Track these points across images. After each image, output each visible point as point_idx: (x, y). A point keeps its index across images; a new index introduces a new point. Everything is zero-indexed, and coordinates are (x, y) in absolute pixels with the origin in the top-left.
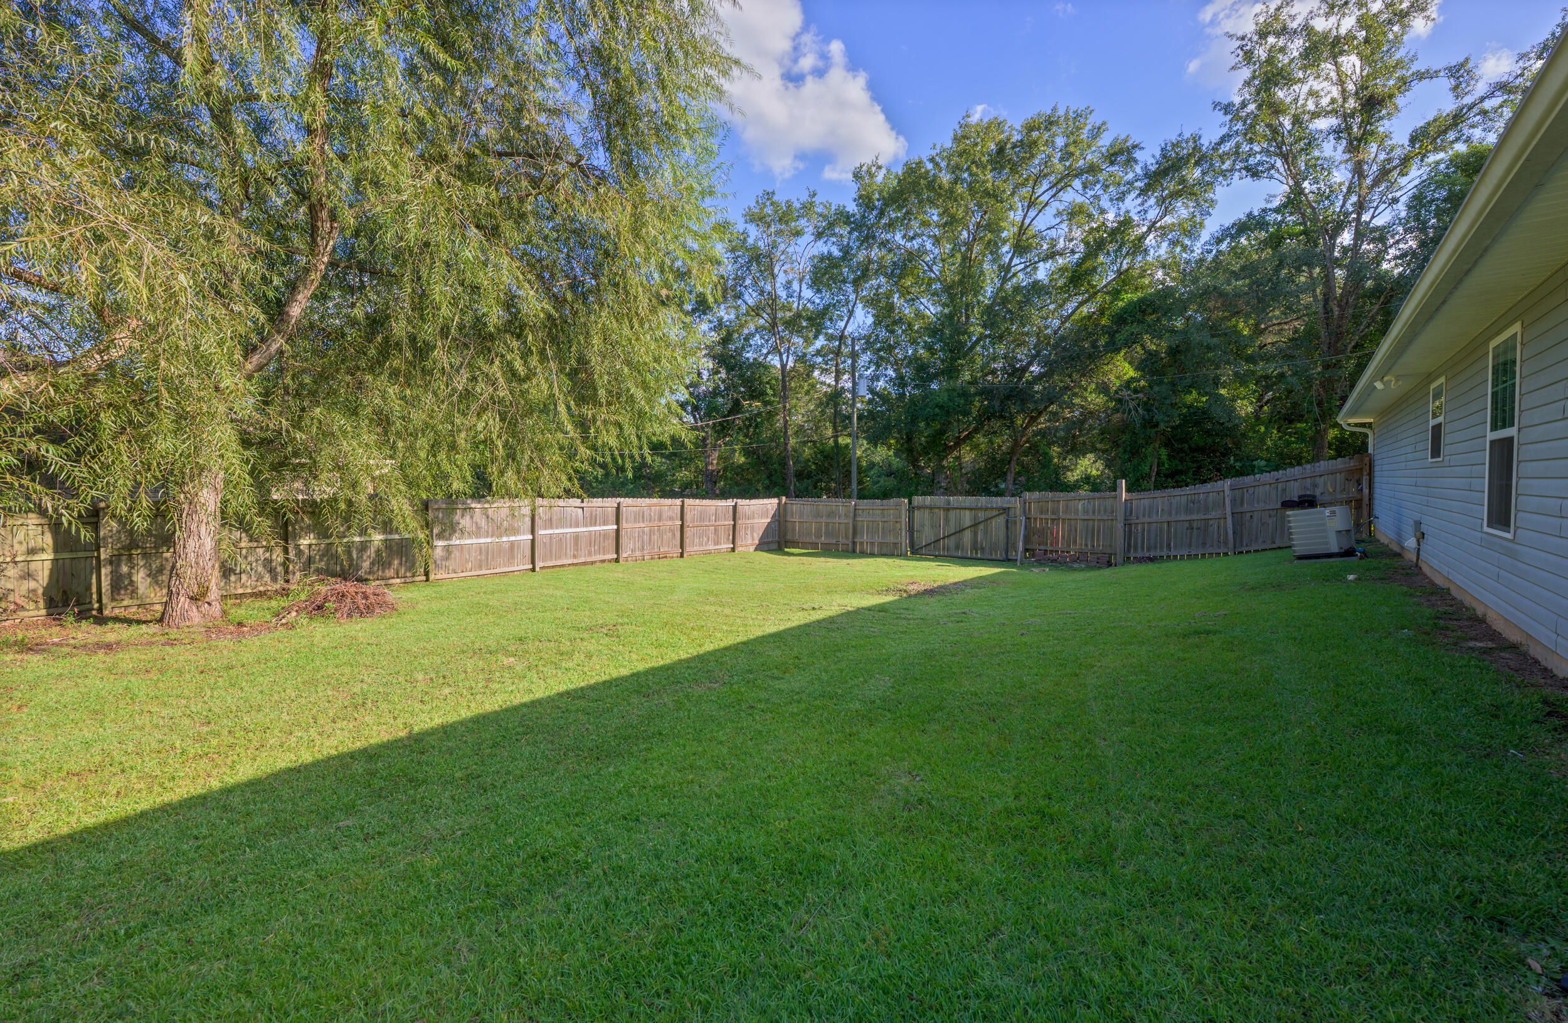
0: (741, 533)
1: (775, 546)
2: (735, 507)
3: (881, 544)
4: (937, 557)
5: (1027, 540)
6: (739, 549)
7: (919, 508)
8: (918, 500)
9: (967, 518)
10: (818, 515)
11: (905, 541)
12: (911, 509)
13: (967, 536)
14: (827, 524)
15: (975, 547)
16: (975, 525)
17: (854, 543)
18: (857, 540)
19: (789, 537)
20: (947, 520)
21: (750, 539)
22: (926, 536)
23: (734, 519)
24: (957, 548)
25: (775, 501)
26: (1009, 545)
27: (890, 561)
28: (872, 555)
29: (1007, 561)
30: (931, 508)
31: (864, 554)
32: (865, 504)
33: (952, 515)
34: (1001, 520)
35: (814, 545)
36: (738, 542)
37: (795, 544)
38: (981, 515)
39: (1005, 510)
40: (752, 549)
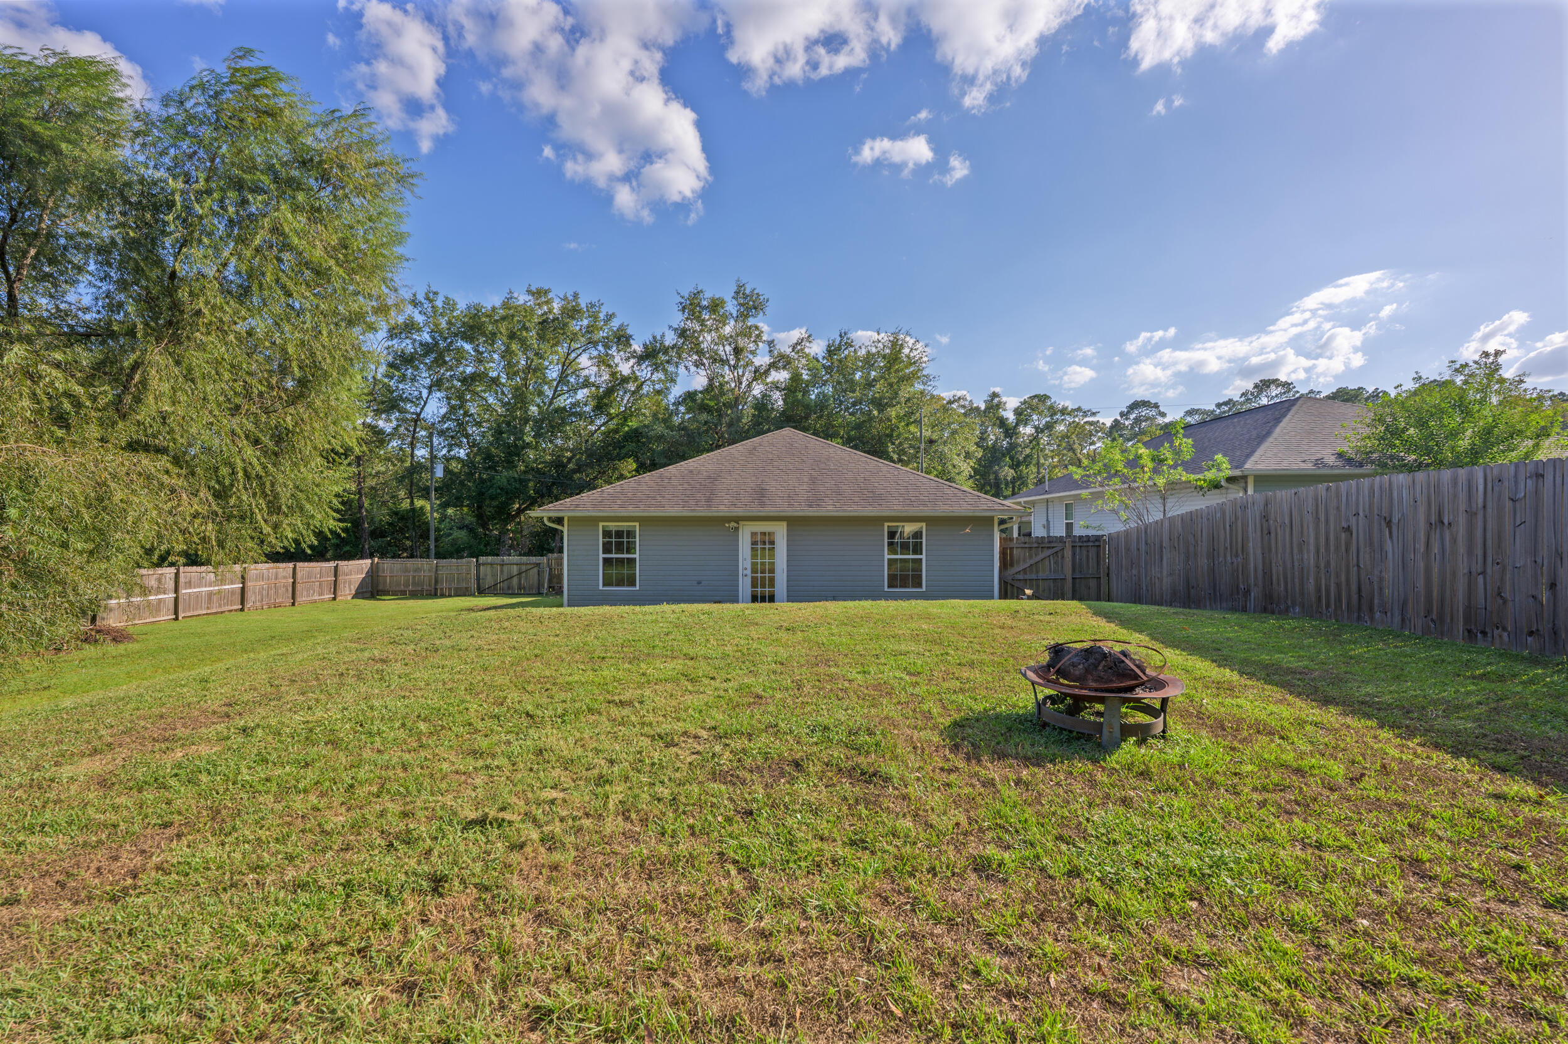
0: (341, 586)
1: (369, 595)
2: (336, 568)
3: (456, 589)
4: (496, 595)
5: (550, 581)
6: (339, 598)
7: (483, 564)
8: (482, 559)
9: (515, 570)
10: (406, 570)
11: (473, 585)
12: (478, 565)
13: (515, 581)
14: (414, 577)
15: (520, 588)
16: (520, 574)
17: (436, 589)
18: (439, 587)
19: (381, 588)
20: (502, 571)
21: (347, 591)
22: (489, 581)
23: (336, 575)
24: (509, 588)
25: (369, 561)
26: (540, 585)
27: (463, 598)
28: (450, 596)
29: (539, 594)
30: (491, 564)
31: (443, 596)
32: (443, 562)
33: (505, 568)
34: (535, 570)
35: (403, 593)
36: (339, 593)
37: (386, 593)
38: (524, 568)
39: (538, 565)
40: (349, 598)
